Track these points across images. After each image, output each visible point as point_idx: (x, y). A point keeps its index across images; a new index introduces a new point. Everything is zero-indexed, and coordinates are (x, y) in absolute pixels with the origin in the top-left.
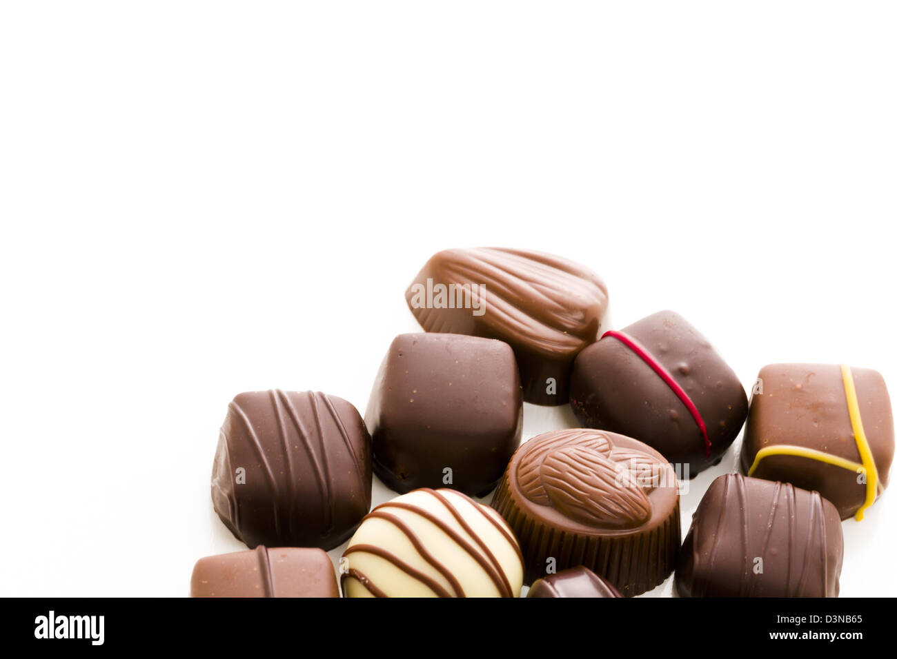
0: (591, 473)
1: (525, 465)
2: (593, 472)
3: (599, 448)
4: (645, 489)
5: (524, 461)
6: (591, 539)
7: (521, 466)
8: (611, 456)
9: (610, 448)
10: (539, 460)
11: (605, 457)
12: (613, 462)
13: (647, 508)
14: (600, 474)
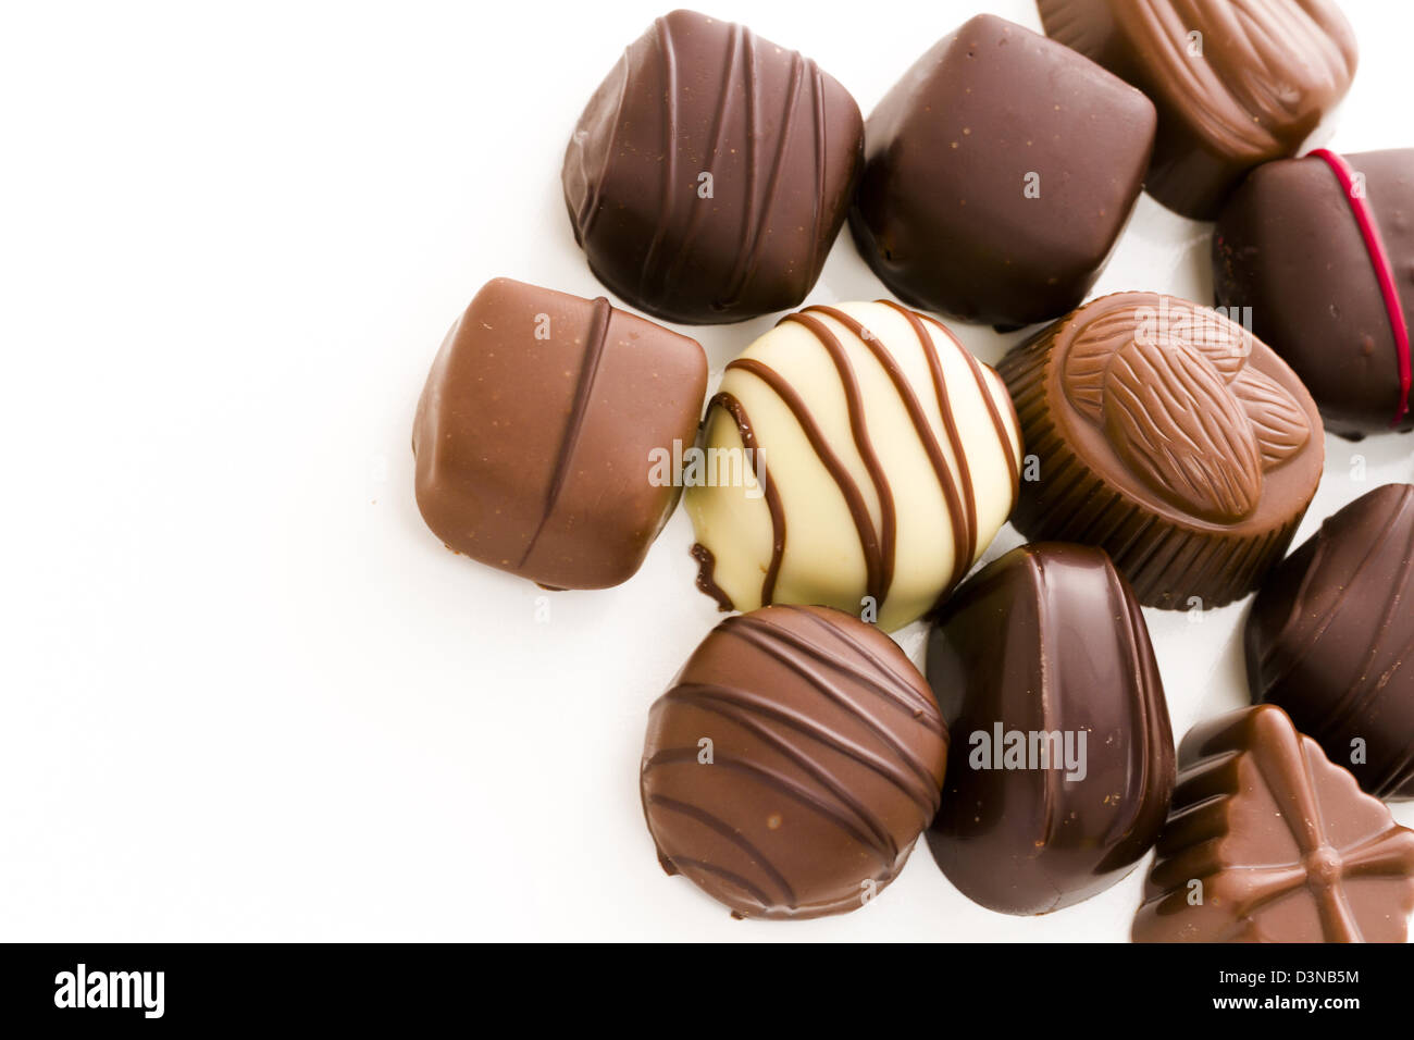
0: (1188, 403)
1: (1091, 340)
2: (1192, 403)
3: (1220, 362)
4: (1265, 462)
5: (1091, 332)
6: (1141, 511)
7: (1081, 338)
8: (1235, 383)
9: (1239, 368)
10: (1118, 340)
11: (1223, 381)
12: (1233, 396)
13: (1253, 498)
14: (1202, 413)
